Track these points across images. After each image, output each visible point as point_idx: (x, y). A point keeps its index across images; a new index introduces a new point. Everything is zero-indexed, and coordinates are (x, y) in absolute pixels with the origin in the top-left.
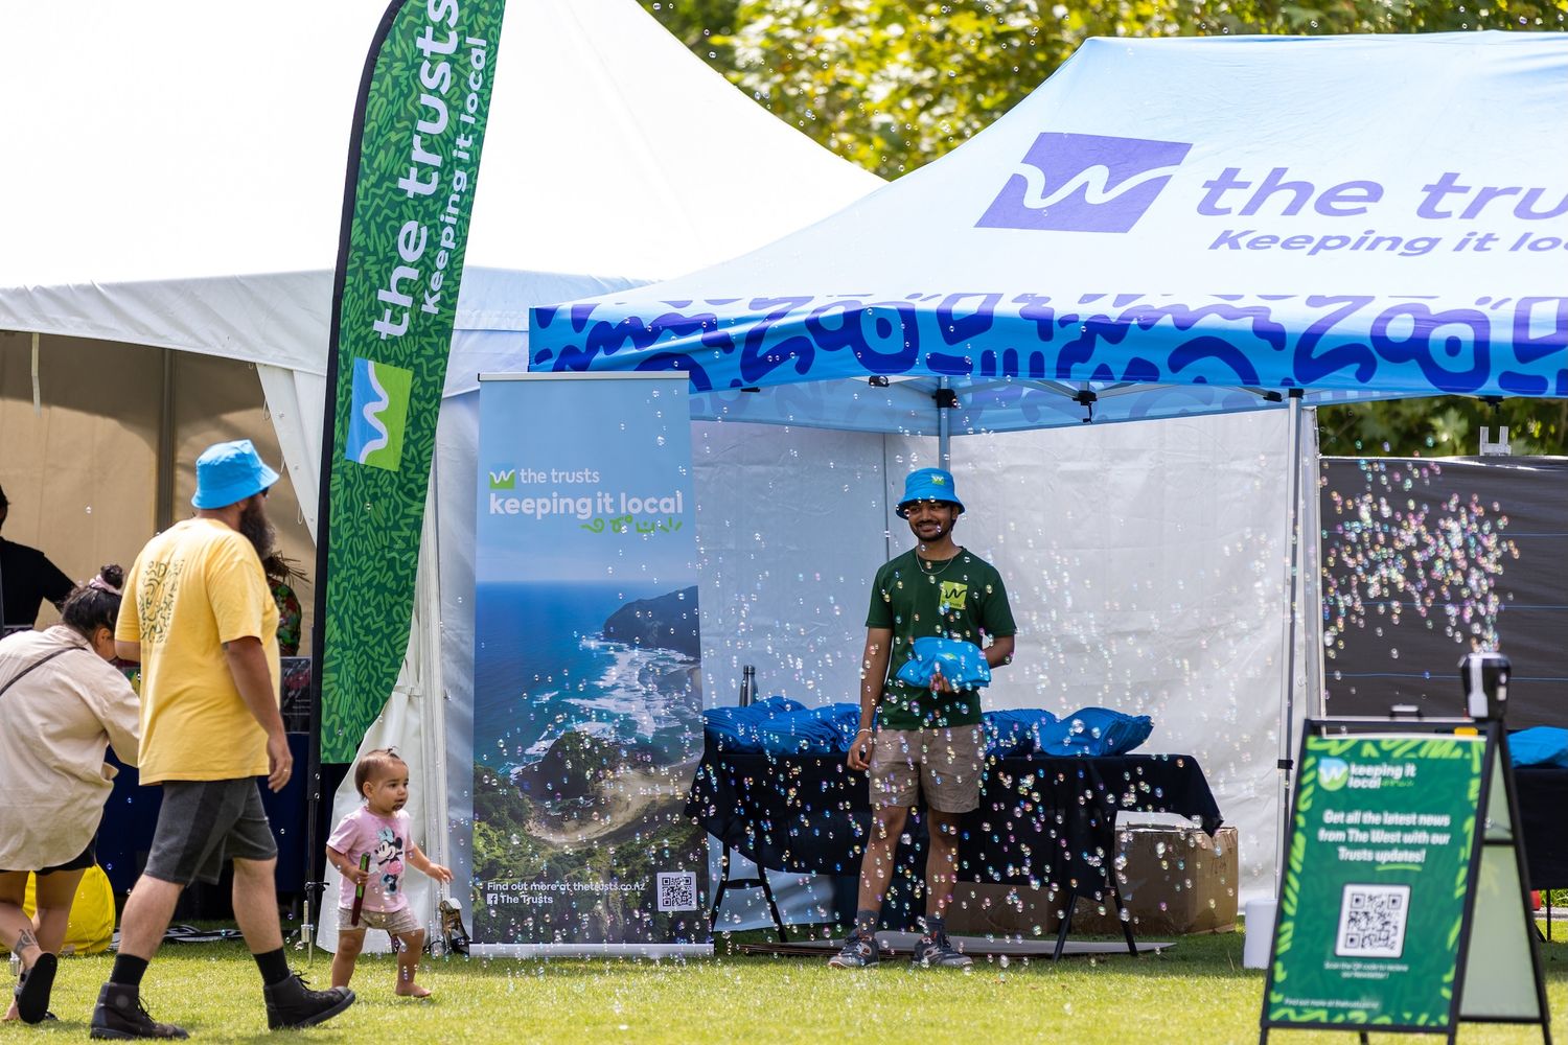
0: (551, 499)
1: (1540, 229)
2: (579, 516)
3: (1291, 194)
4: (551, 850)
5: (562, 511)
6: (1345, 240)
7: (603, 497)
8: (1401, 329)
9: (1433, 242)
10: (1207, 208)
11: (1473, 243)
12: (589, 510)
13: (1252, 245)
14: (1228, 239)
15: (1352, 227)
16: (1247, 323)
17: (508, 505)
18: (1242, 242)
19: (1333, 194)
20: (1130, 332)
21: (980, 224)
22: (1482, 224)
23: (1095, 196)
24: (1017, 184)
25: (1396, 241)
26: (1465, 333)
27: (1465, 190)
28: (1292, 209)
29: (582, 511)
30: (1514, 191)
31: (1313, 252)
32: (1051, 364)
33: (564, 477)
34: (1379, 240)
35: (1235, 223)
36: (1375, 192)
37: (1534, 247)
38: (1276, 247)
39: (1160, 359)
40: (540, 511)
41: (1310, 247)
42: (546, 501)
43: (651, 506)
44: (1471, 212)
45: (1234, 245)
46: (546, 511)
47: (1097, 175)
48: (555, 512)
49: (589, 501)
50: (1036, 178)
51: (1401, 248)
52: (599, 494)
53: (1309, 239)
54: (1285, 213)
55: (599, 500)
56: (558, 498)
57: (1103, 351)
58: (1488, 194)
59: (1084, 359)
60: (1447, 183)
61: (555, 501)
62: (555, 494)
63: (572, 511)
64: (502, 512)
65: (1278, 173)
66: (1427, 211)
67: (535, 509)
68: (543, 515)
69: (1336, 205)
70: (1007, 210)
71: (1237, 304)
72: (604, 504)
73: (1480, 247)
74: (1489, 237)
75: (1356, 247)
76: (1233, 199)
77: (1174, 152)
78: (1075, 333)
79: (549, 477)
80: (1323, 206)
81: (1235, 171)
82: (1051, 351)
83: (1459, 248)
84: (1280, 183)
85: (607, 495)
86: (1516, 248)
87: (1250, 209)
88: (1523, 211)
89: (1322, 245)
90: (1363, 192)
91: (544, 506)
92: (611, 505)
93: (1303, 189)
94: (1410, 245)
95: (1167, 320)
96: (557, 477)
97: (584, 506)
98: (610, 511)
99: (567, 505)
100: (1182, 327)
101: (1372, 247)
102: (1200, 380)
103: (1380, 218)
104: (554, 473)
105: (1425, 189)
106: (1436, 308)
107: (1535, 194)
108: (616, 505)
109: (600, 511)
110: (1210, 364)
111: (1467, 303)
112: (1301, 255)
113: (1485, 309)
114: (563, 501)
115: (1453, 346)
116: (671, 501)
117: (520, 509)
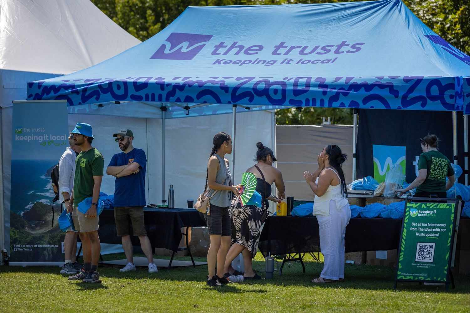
0: (31, 136)
1: (305, 57)
2: (39, 141)
3: (238, 49)
4: (32, 236)
5: (35, 140)
6: (250, 61)
7: (46, 135)
8: (262, 86)
9: (275, 62)
10: (214, 53)
11: (286, 62)
12: (42, 139)
13: (224, 63)
14: (218, 62)
15: (253, 58)
16: (219, 85)
17: (20, 138)
18: (222, 62)
19: (249, 49)
20: (186, 88)
21: (151, 58)
22: (289, 57)
23: (184, 50)
24: (163, 47)
25: (265, 61)
26: (279, 87)
27: (286, 47)
28: (237, 53)
29: (40, 140)
30: (300, 47)
31: (241, 65)
32: (164, 97)
33: (35, 130)
34: (260, 61)
35: (221, 57)
36: (261, 48)
37: (303, 63)
38: (231, 64)
39: (194, 96)
40: (29, 139)
41: (240, 63)
42: (30, 137)
43: (58, 138)
44: (287, 53)
45: (220, 63)
46: (30, 140)
47: (185, 44)
48: (33, 140)
49: (42, 137)
50: (169, 45)
51: (265, 64)
52: (45, 135)
53: (240, 61)
54: (235, 54)
55: (45, 137)
56: (33, 136)
57: (178, 93)
58: (293, 48)
59: (173, 96)
60: (282, 45)
61: (33, 137)
62: (33, 135)
63: (37, 140)
64: (19, 140)
65: (235, 43)
66: (275, 53)
67: (28, 139)
68: (30, 141)
69: (250, 52)
70: (159, 54)
71: (216, 80)
72: (46, 138)
73: (288, 63)
74: (291, 60)
75: (253, 63)
76: (222, 50)
77: (207, 38)
78: (170, 88)
79: (31, 130)
80: (246, 52)
81: (224, 43)
82: (164, 94)
83: (282, 63)
84: (236, 46)
85: (47, 135)
86: (298, 63)
87: (226, 53)
88: (301, 53)
89: (244, 63)
90: (258, 48)
91: (30, 138)
92: (48, 138)
93: (241, 47)
94: (268, 63)
95: (196, 84)
96: (33, 130)
97: (40, 138)
98: (48, 140)
99: (36, 138)
100: (200, 86)
101: (257, 63)
102: (205, 102)
103: (261, 55)
104: (32, 129)
105: (275, 47)
106: (272, 80)
107: (306, 48)
108: (49, 138)
109: (45, 139)
110: (208, 97)
111: (281, 79)
112: (237, 66)
113: (285, 81)
114: (35, 137)
115: (276, 91)
116: (63, 137)
117: (24, 139)
